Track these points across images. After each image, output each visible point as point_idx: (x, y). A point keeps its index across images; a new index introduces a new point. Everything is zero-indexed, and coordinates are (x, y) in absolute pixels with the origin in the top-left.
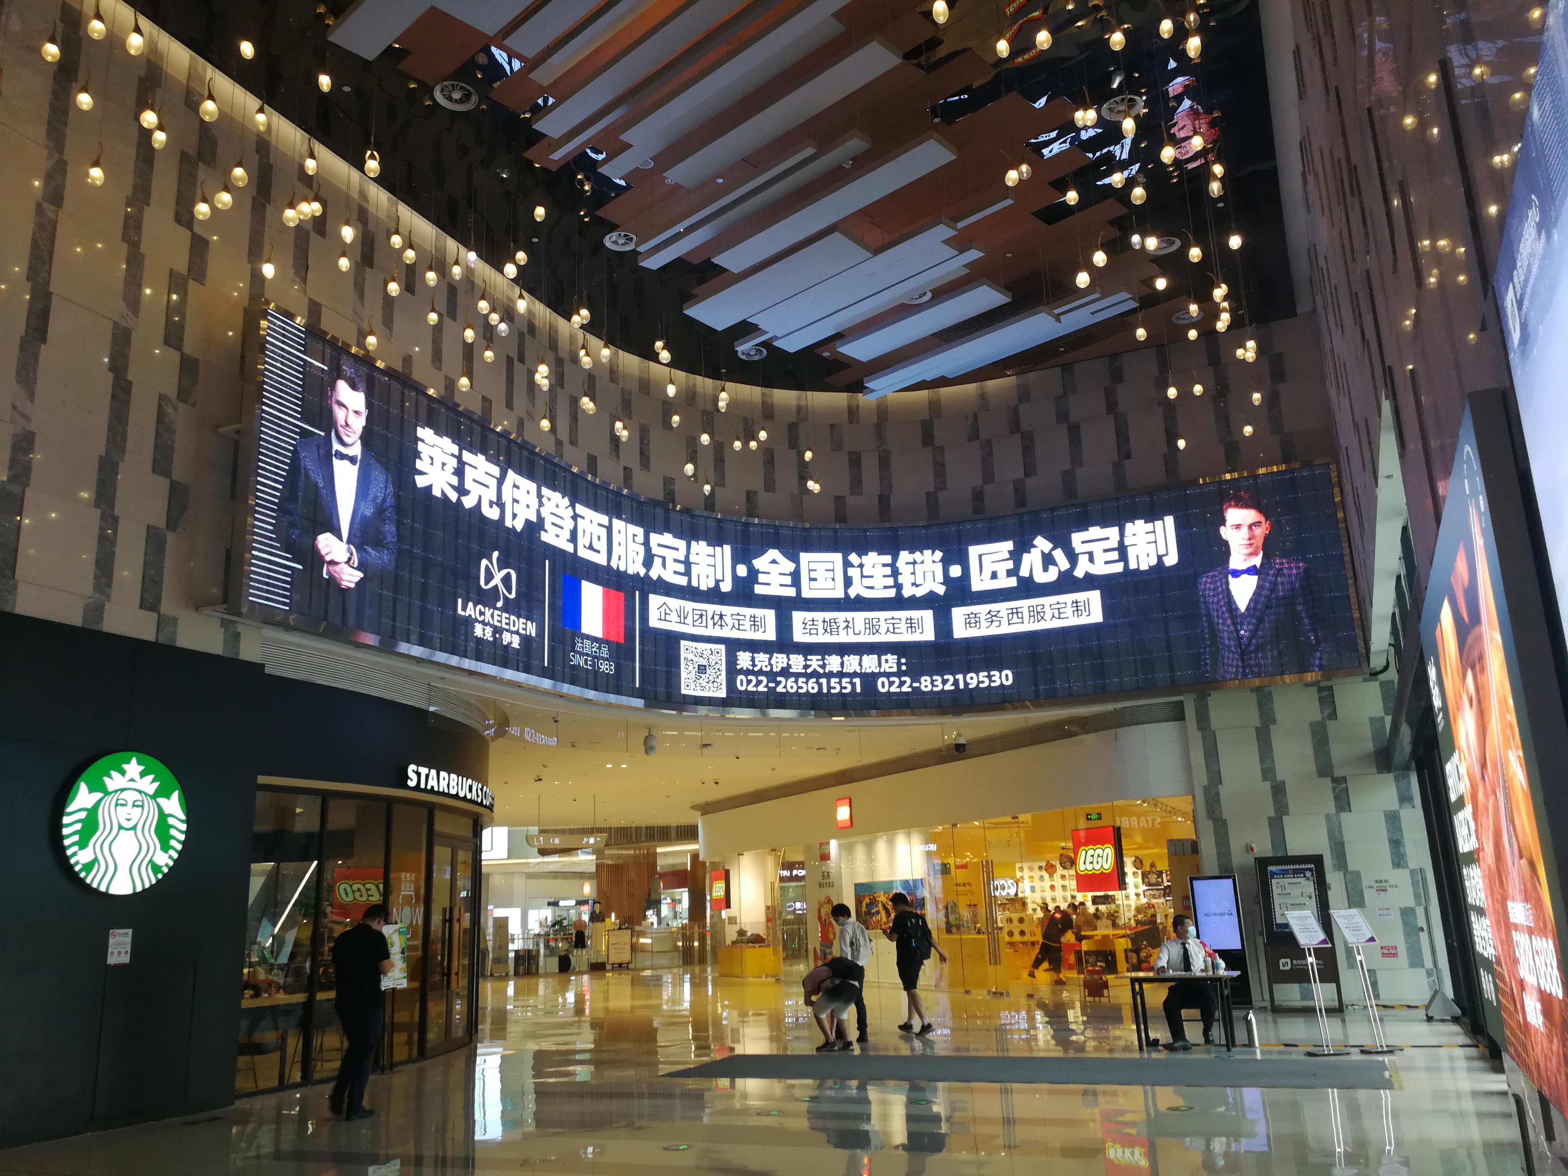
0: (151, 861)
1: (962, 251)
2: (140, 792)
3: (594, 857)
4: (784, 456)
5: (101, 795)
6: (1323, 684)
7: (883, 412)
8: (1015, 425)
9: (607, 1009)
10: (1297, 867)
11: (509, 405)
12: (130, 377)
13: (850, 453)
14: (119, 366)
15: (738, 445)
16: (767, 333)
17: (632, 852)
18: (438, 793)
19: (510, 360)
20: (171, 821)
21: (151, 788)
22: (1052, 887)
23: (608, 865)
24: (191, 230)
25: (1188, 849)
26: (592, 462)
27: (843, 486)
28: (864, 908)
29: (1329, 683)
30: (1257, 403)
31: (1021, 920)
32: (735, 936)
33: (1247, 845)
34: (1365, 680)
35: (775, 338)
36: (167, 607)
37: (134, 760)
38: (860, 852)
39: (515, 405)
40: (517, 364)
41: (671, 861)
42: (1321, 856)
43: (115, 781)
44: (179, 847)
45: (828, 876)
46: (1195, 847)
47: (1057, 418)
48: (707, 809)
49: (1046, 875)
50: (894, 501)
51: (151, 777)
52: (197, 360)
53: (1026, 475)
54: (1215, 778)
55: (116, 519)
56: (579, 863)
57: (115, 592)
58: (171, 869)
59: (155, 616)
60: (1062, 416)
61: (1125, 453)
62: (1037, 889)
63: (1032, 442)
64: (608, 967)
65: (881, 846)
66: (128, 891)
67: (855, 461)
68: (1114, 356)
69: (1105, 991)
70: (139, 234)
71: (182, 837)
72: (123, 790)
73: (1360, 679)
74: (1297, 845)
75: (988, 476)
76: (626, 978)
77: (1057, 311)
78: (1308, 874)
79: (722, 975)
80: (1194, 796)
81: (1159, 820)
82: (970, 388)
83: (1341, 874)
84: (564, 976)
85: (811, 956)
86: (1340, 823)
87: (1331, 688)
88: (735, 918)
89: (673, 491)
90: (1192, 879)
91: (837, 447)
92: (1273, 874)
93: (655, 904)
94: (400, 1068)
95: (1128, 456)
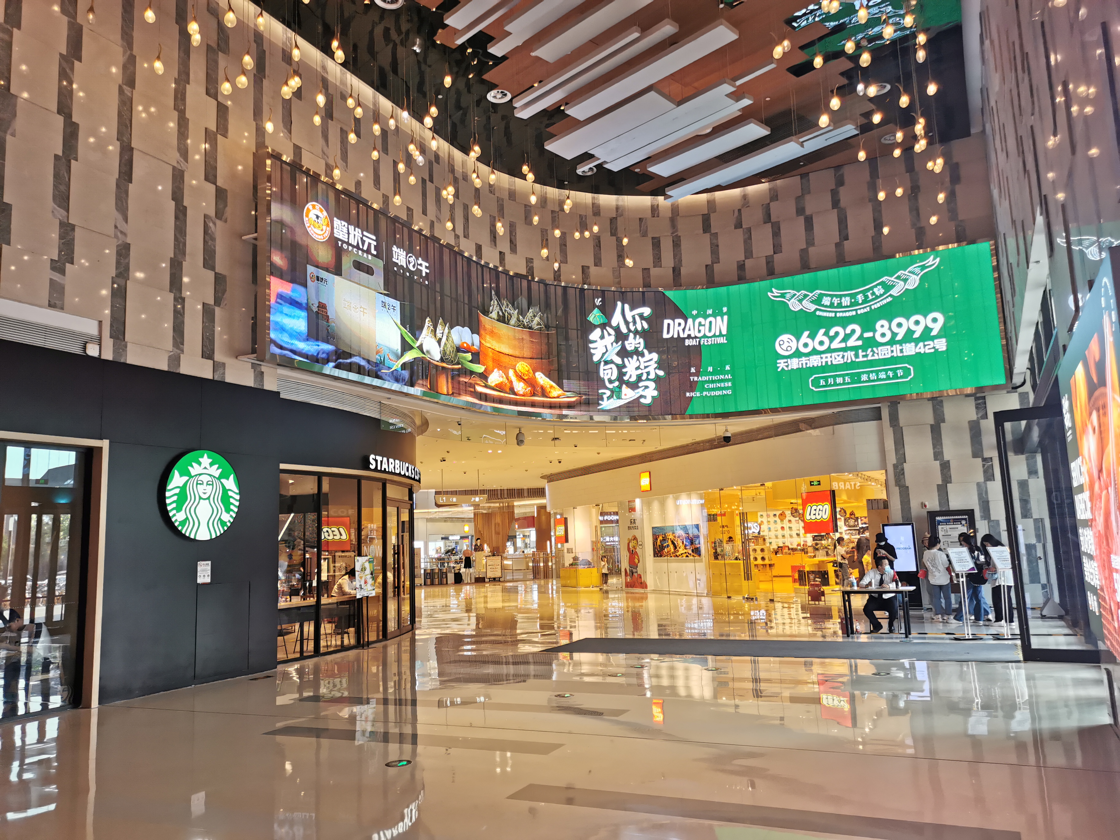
0: (220, 519)
1: (737, 100)
2: (210, 475)
3: (472, 508)
4: (608, 242)
5: (187, 478)
6: (978, 395)
7: (675, 209)
8: (767, 218)
9: (486, 608)
10: (956, 517)
11: (424, 212)
12: (185, 204)
13: (653, 238)
14: (177, 196)
15: (577, 235)
16: (599, 159)
17: (498, 505)
18: (389, 473)
19: (424, 181)
20: (230, 493)
21: (217, 474)
22: (783, 528)
23: (482, 514)
24: (217, 100)
25: (882, 506)
26: (479, 249)
27: (648, 261)
28: (659, 543)
29: (983, 395)
30: (941, 202)
31: (762, 550)
32: (571, 561)
33: (922, 503)
34: (1008, 392)
35: (605, 162)
36: (218, 357)
37: (206, 455)
38: (656, 506)
39: (428, 212)
40: (428, 183)
41: (523, 510)
42: (973, 510)
43: (195, 470)
44: (236, 510)
45: (634, 522)
46: (886, 505)
47: (797, 212)
48: (551, 478)
49: (778, 521)
50: (683, 271)
51: (217, 466)
52: (226, 190)
53: (775, 253)
54: (902, 458)
55: (183, 299)
56: (462, 512)
57: (186, 347)
58: (232, 523)
59: (211, 362)
60: (800, 211)
61: (844, 236)
62: (772, 529)
63: (779, 230)
64: (487, 580)
65: (670, 502)
66: (208, 538)
67: (656, 243)
68: (838, 168)
69: (823, 598)
70: (185, 105)
71: (237, 504)
72: (200, 475)
73: (1005, 391)
74: (955, 503)
75: (749, 253)
76: (498, 587)
77: (801, 140)
78: (964, 522)
79: (564, 586)
80: (886, 471)
81: (859, 484)
82: (737, 192)
83: (986, 522)
84: (458, 586)
85: (623, 574)
86: (986, 488)
87: (984, 398)
88: (572, 549)
89: (532, 267)
90: (884, 526)
91: (644, 234)
92: (940, 522)
93: (512, 538)
94: (373, 646)
95: (847, 238)
